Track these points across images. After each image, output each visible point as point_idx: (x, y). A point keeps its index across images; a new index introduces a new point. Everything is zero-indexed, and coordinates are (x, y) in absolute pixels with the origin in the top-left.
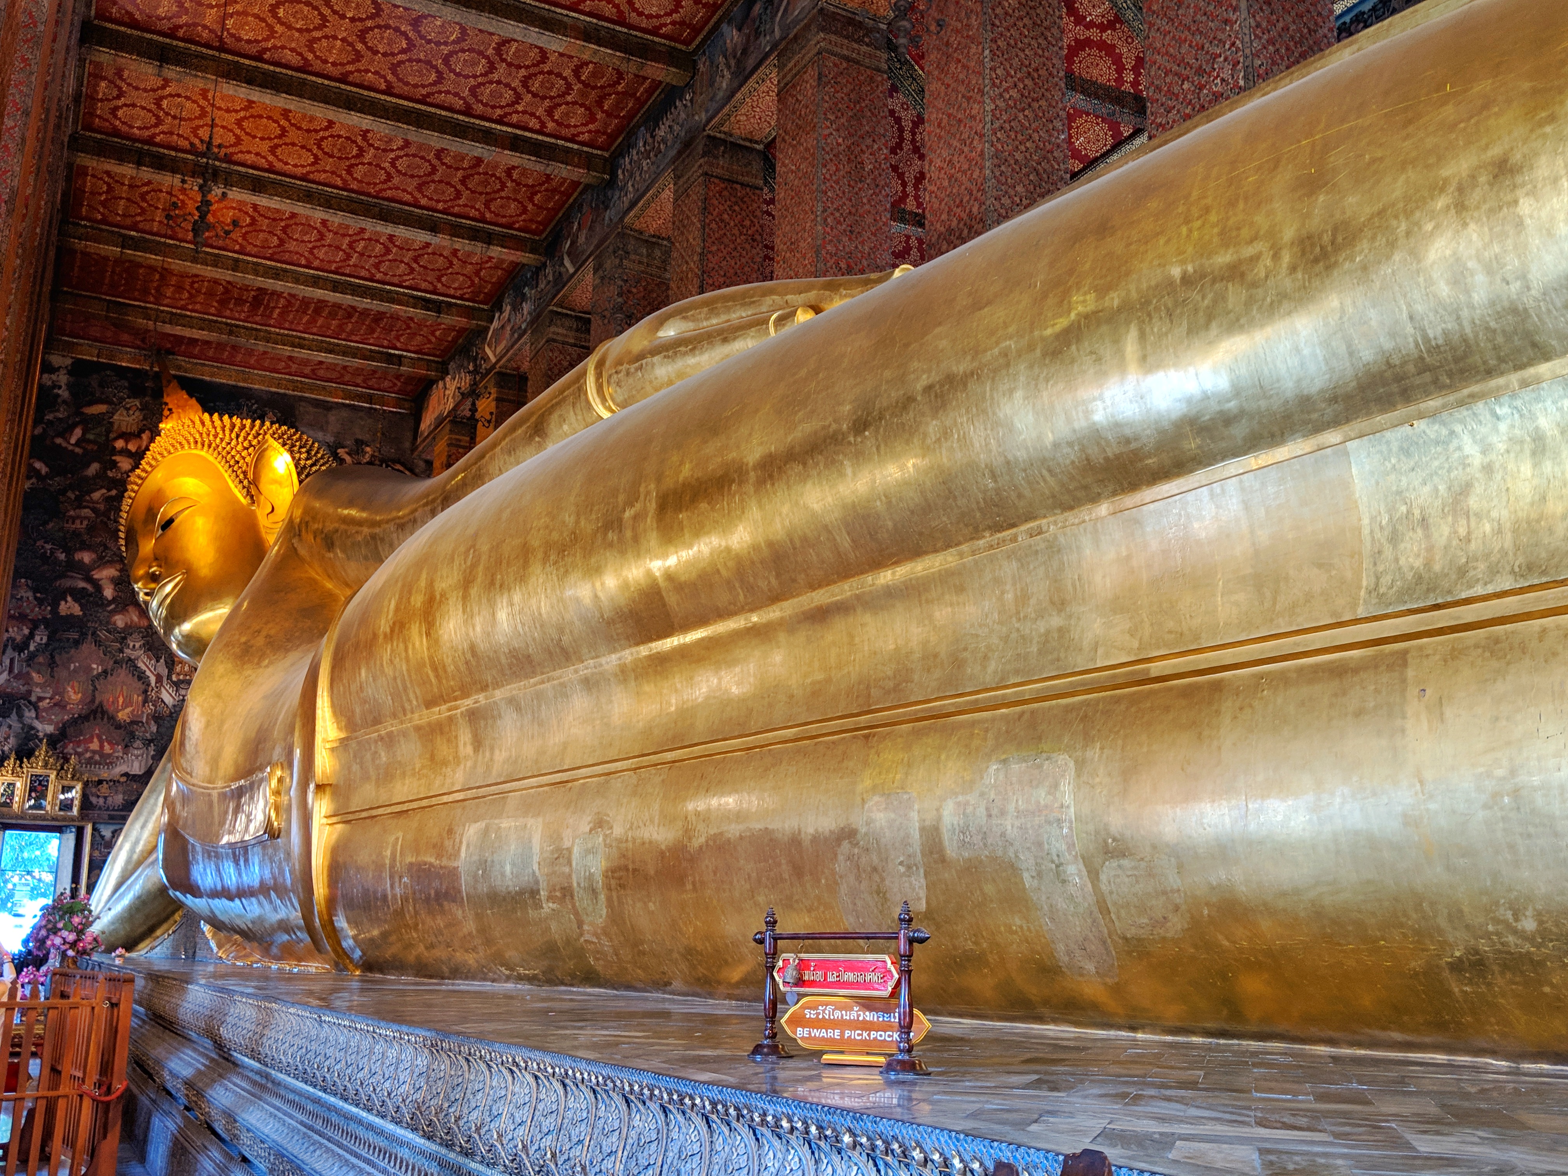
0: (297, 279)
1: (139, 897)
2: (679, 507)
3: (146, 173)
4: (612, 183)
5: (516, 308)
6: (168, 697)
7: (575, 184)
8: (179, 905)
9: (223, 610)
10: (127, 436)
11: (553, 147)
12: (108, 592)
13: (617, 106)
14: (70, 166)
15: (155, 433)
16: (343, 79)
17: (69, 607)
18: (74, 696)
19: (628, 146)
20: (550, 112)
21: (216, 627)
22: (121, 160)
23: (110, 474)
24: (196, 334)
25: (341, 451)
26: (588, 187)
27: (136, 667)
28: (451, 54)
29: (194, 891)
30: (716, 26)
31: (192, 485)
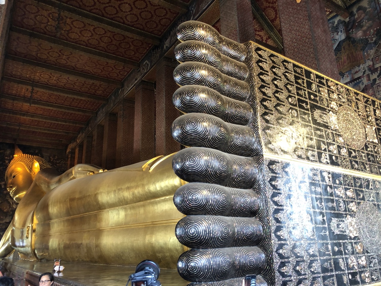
1: (7, 247)
3: (11, 115)
4: (97, 116)
6: (14, 207)
8: (14, 249)
9: (24, 193)
12: (3, 187)
16: (47, 102)
20: (85, 106)
21: (23, 196)
22: (6, 113)
23: (4, 164)
25: (51, 157)
26: (92, 117)
27: (8, 201)
28: (66, 98)
29: (16, 246)
30: (111, 95)
31: (19, 169)
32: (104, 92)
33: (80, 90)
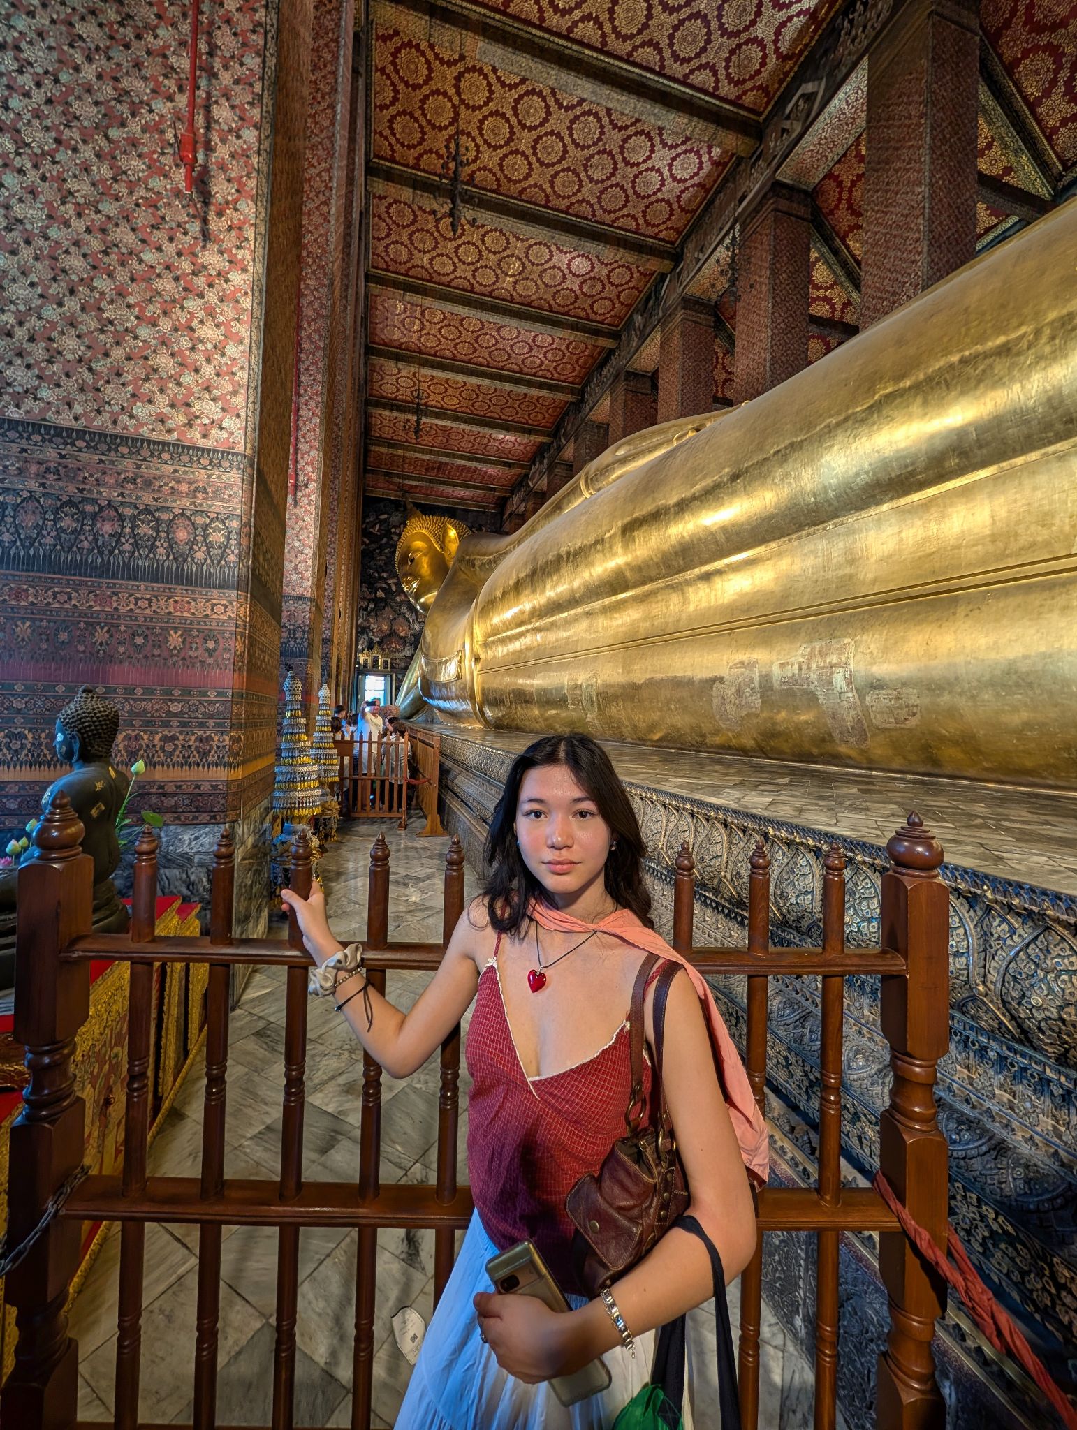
0: (455, 456)
1: (413, 700)
2: (632, 530)
3: (395, 414)
5: (541, 463)
7: (566, 402)
8: (426, 703)
9: (435, 593)
10: (395, 527)
11: (557, 386)
12: (394, 588)
13: (585, 363)
14: (365, 413)
15: (405, 524)
16: (469, 362)
17: (380, 594)
18: (385, 627)
19: (589, 382)
20: (555, 368)
21: (432, 600)
22: (385, 409)
24: (417, 483)
26: (572, 403)
27: (406, 616)
28: (514, 344)
29: (432, 698)
30: (631, 315)
31: (419, 544)
32: (614, 307)
33: (552, 302)
